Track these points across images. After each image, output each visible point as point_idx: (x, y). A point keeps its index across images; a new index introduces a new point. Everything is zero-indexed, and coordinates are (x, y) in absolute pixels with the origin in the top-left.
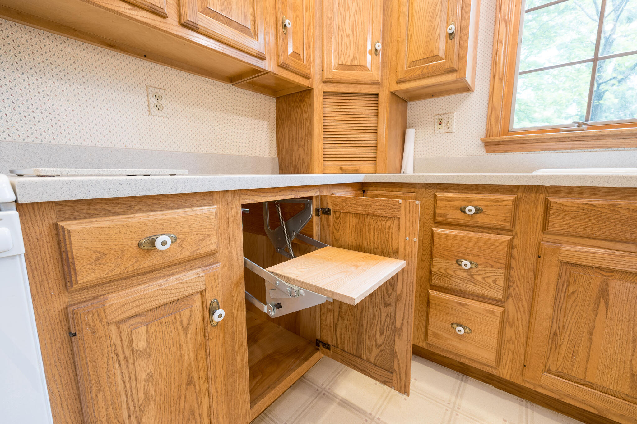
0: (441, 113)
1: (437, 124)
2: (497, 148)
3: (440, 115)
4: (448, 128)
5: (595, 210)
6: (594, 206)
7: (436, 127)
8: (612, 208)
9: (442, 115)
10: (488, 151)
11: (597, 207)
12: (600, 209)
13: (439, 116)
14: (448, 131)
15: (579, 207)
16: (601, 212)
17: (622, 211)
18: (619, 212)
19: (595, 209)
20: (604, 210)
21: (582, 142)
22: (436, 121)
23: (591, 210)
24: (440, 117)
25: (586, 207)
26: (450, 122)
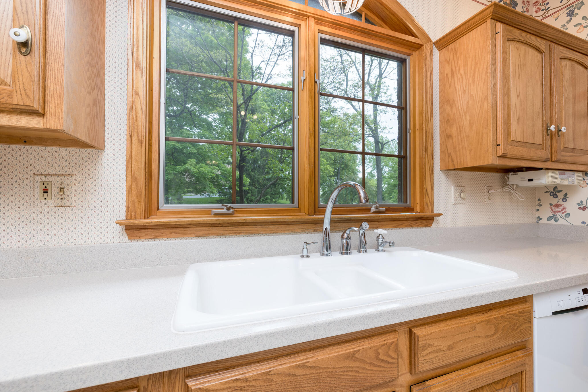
0: (46, 173)
1: (39, 191)
2: (143, 233)
3: (45, 176)
4: (62, 199)
5: (248, 386)
6: (246, 380)
7: (37, 196)
8: (266, 377)
9: (49, 177)
10: (131, 237)
11: (250, 381)
12: (253, 383)
13: (42, 177)
14: (61, 204)
15: (230, 388)
16: (255, 386)
17: (275, 378)
18: (272, 380)
19: (248, 384)
20: (257, 383)
21: (231, 228)
22: (37, 185)
23: (244, 387)
24: (44, 179)
25: (238, 384)
26: (65, 190)
